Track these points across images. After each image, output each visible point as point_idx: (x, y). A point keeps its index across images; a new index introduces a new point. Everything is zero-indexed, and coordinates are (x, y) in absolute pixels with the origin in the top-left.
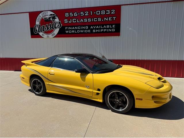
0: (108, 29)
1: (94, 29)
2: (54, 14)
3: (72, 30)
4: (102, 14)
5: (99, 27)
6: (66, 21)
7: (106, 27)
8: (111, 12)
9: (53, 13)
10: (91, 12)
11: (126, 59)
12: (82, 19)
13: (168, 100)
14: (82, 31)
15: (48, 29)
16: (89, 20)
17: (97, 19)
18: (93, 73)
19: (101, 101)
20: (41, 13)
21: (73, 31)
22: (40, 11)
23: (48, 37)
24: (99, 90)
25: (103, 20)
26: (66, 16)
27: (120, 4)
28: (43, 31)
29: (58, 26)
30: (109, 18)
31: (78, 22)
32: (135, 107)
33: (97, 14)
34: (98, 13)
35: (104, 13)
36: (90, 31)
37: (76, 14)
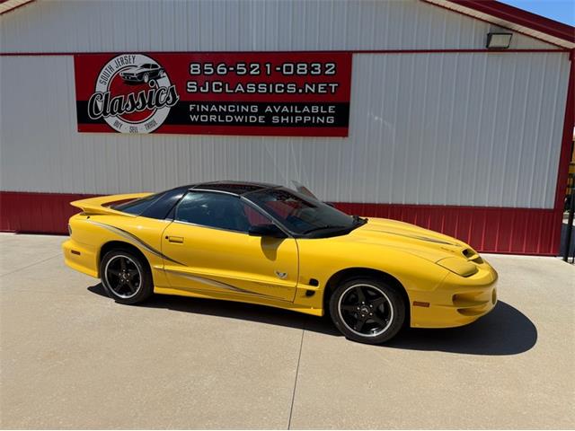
0: (316, 115)
1: (274, 114)
2: (155, 63)
3: (209, 113)
4: (298, 72)
5: (289, 109)
6: (192, 87)
7: (310, 110)
8: (324, 69)
9: (152, 62)
10: (268, 65)
11: (364, 202)
12: (240, 85)
13: (490, 307)
14: (239, 119)
15: (134, 106)
16: (263, 88)
17: (286, 86)
18: (296, 237)
19: (319, 312)
20: (115, 59)
21: (212, 118)
22: (112, 51)
23: (132, 130)
24: (314, 282)
25: (300, 91)
26: (192, 73)
27: (349, 49)
28: (120, 111)
29: (168, 99)
30: (320, 85)
31: (227, 91)
32: (412, 326)
33: (285, 73)
34: (287, 69)
35: (306, 72)
36: (264, 119)
37: (221, 69)
